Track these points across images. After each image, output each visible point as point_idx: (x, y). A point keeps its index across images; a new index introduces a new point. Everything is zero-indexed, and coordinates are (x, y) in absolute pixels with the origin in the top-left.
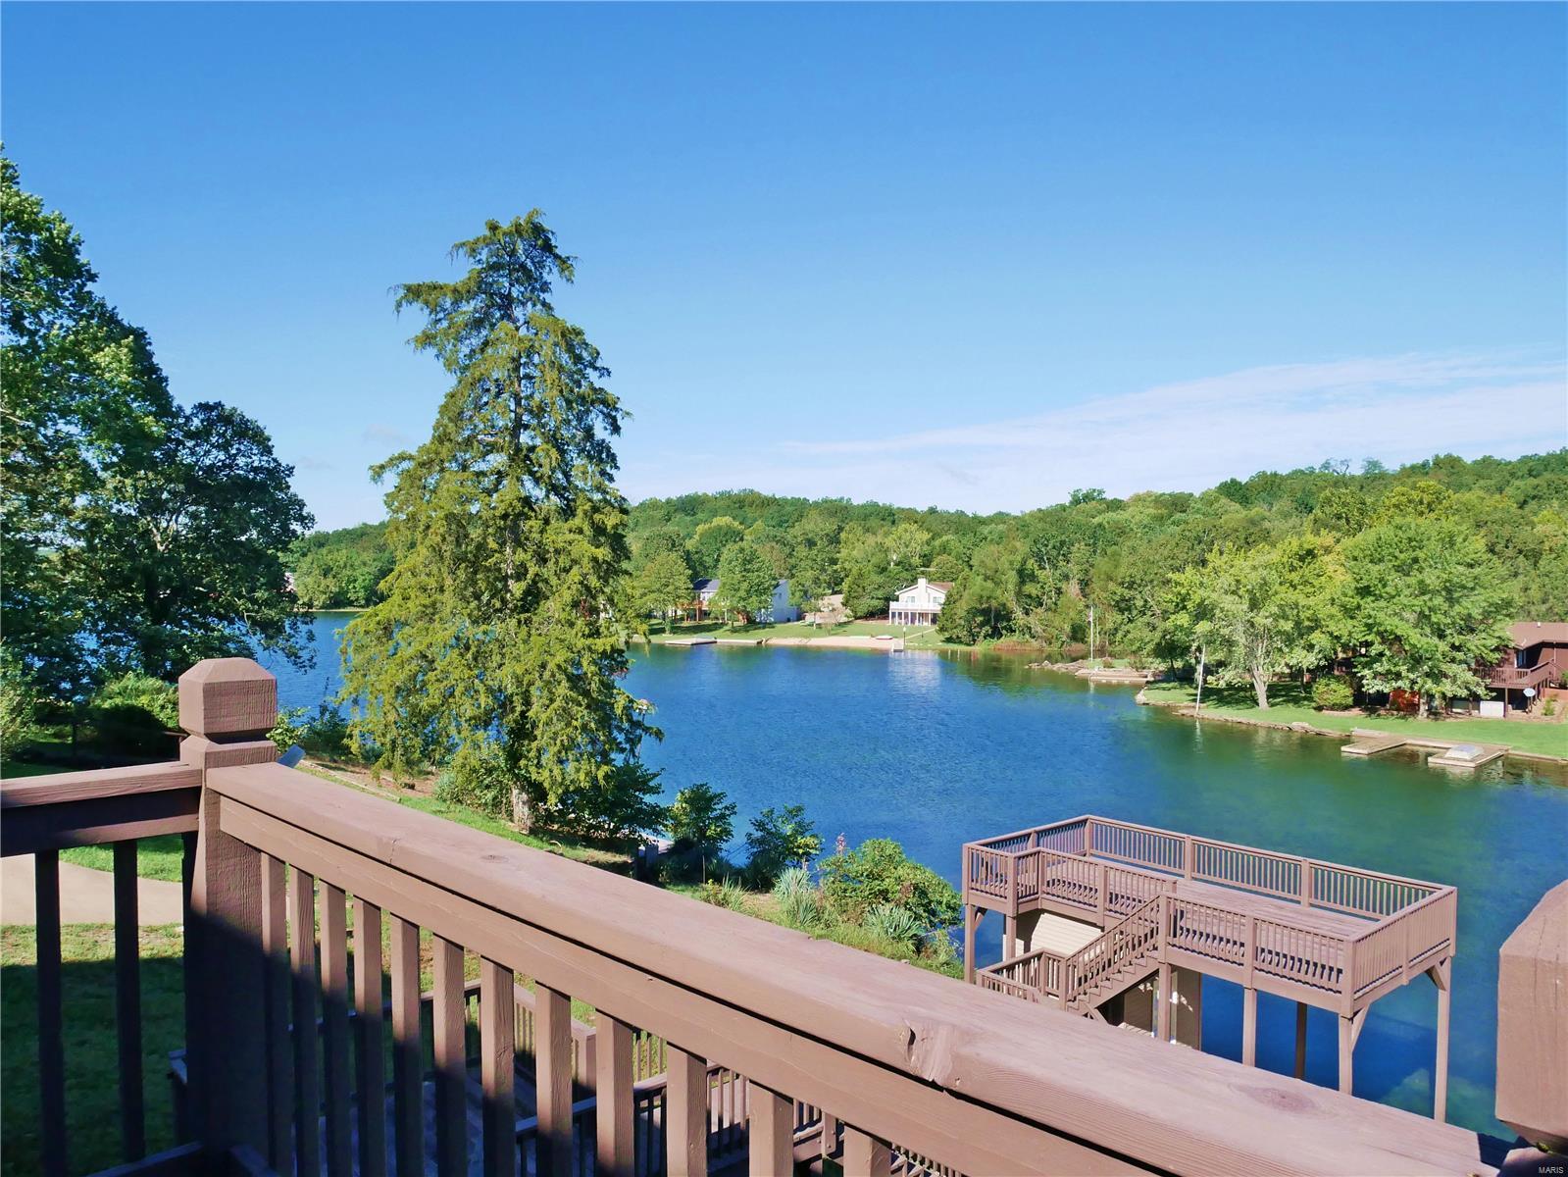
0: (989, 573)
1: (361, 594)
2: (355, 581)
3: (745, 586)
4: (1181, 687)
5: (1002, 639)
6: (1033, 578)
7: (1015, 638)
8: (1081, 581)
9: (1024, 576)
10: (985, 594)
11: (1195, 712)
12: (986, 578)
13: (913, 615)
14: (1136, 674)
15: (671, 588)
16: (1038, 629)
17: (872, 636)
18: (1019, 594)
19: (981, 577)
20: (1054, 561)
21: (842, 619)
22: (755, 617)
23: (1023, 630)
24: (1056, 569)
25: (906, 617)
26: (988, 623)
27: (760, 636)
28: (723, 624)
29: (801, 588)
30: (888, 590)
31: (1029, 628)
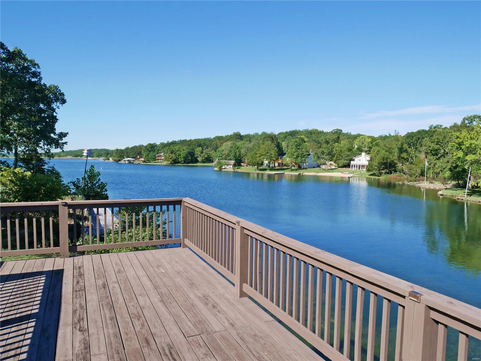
0: (387, 149)
1: (183, 159)
3: (296, 154)
4: (462, 190)
5: (392, 175)
6: (406, 151)
7: (397, 174)
8: (425, 153)
9: (401, 150)
10: (386, 156)
11: (464, 198)
12: (386, 151)
13: (359, 166)
14: (444, 186)
15: (269, 154)
16: (406, 170)
17: (342, 173)
18: (399, 158)
19: (385, 151)
20: (415, 145)
21: (333, 167)
22: (301, 166)
23: (400, 171)
24: (416, 149)
25: (357, 167)
26: (386, 168)
27: (301, 172)
28: (290, 168)
29: (317, 155)
30: (351, 157)
31: (403, 170)
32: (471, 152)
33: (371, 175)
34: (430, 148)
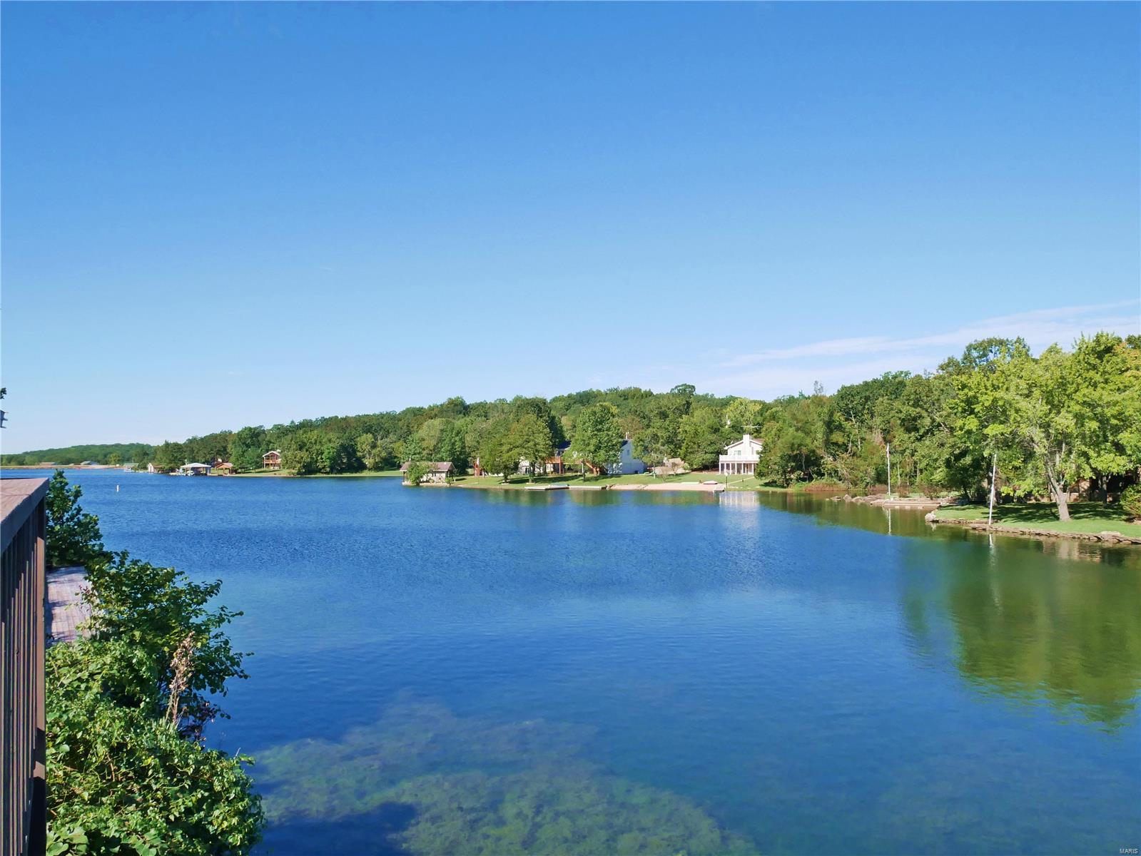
0: (800, 425)
1: (327, 463)
2: (322, 453)
3: (594, 441)
4: (975, 508)
5: (812, 482)
6: (840, 428)
7: (824, 481)
8: (884, 430)
9: (831, 426)
10: (797, 441)
11: (987, 527)
12: (797, 430)
13: (739, 465)
14: (931, 502)
15: (531, 444)
16: (843, 471)
17: (701, 482)
18: (828, 443)
19: (794, 428)
20: (860, 414)
21: (680, 471)
22: (607, 470)
23: (831, 473)
24: (862, 422)
25: (733, 468)
26: (799, 468)
27: (607, 483)
28: (580, 476)
29: (641, 443)
30: (719, 446)
31: (836, 472)
32: (995, 419)
33: (766, 485)
34: (900, 415)
